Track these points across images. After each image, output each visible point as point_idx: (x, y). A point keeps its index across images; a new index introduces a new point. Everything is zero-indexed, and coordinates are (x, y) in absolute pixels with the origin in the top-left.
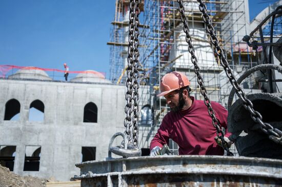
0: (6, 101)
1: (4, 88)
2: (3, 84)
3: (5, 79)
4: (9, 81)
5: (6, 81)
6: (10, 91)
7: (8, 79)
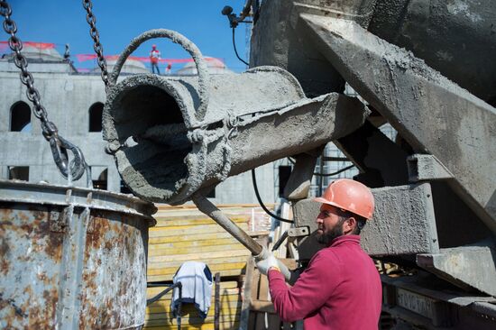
0: (90, 105)
1: (86, 88)
2: (83, 82)
3: (85, 74)
4: (91, 77)
5: (86, 77)
6: (93, 91)
7: (89, 74)
